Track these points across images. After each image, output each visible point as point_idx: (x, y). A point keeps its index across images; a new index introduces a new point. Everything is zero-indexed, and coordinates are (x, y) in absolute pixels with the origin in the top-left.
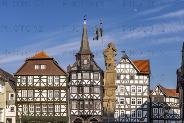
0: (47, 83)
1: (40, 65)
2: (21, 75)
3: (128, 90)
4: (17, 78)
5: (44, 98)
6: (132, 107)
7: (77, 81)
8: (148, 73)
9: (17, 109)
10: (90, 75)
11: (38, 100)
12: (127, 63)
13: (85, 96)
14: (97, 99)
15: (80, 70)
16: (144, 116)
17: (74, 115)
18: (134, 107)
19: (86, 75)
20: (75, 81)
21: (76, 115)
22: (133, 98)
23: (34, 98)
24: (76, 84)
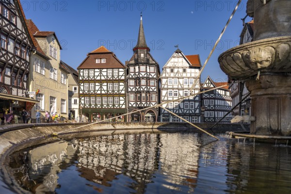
0: (107, 76)
1: (101, 59)
2: (83, 69)
3: (182, 83)
4: (80, 72)
5: (104, 91)
7: (135, 74)
8: (199, 66)
9: (80, 102)
10: (146, 68)
11: (99, 92)
12: (180, 57)
13: (142, 88)
14: (153, 91)
15: (137, 63)
16: (196, 107)
17: (132, 107)
18: (187, 99)
19: (143, 68)
20: (132, 74)
21: (134, 107)
22: (186, 90)
23: (95, 90)
24: (134, 77)
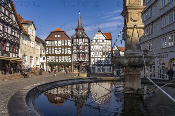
0: (61, 44)
1: (58, 35)
2: (48, 40)
3: (102, 48)
4: (46, 42)
5: (60, 52)
6: (104, 57)
8: (111, 39)
9: (46, 58)
10: (83, 40)
11: (57, 53)
12: (101, 34)
13: (80, 51)
14: (86, 53)
15: (78, 37)
16: (109, 61)
17: (75, 61)
18: (105, 57)
19: (81, 40)
20: (75, 43)
21: (76, 61)
22: (104, 52)
23: (55, 52)
24: (76, 45)
